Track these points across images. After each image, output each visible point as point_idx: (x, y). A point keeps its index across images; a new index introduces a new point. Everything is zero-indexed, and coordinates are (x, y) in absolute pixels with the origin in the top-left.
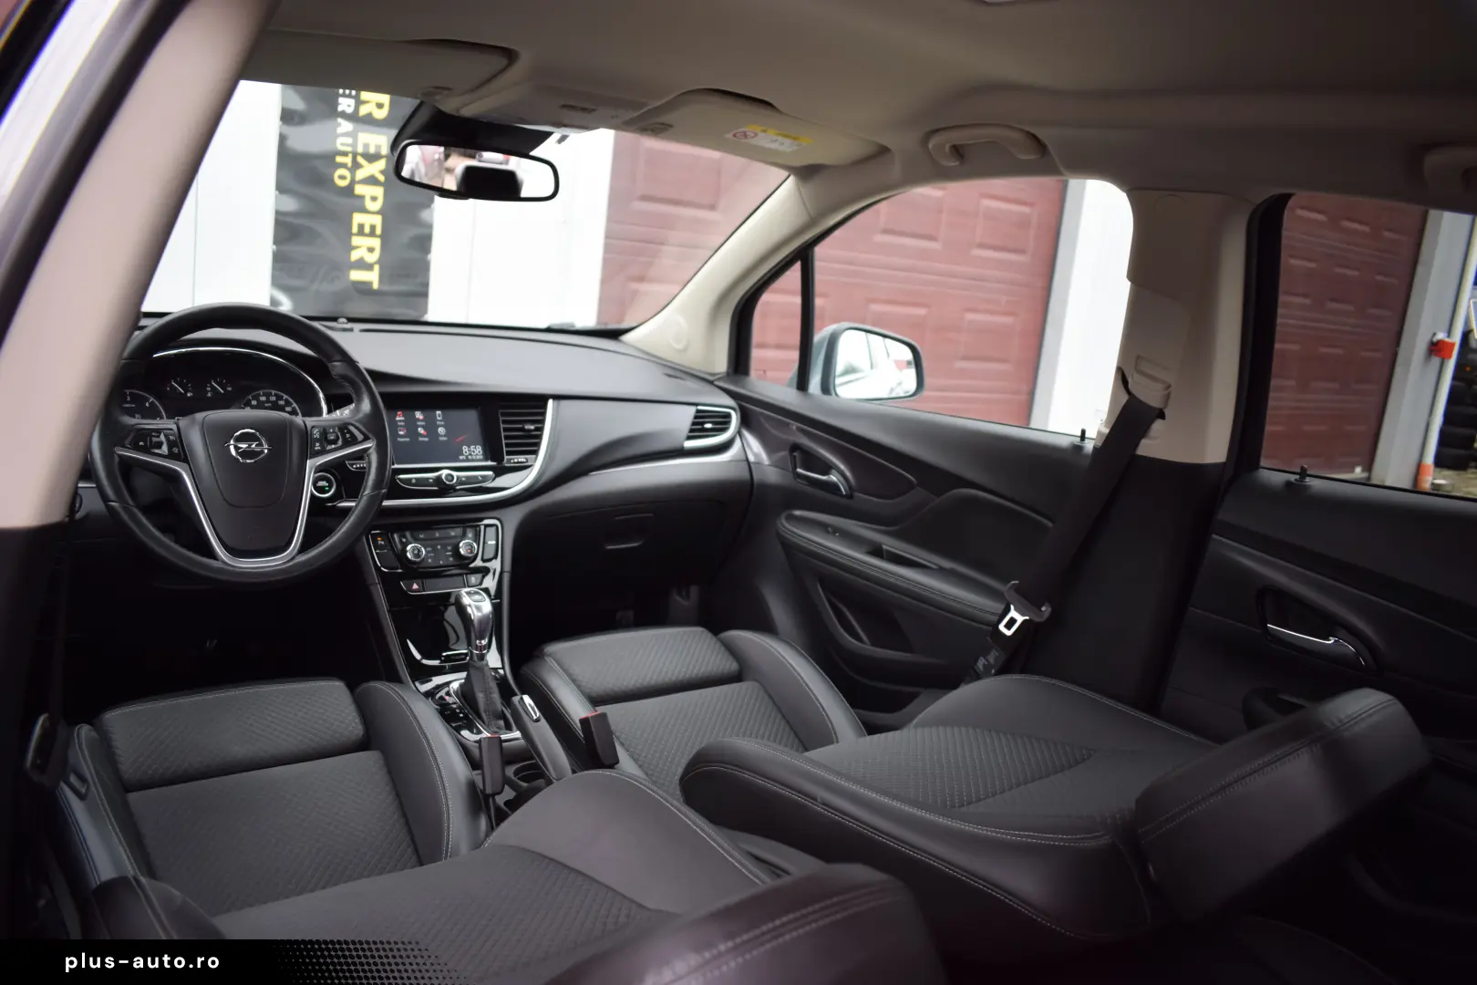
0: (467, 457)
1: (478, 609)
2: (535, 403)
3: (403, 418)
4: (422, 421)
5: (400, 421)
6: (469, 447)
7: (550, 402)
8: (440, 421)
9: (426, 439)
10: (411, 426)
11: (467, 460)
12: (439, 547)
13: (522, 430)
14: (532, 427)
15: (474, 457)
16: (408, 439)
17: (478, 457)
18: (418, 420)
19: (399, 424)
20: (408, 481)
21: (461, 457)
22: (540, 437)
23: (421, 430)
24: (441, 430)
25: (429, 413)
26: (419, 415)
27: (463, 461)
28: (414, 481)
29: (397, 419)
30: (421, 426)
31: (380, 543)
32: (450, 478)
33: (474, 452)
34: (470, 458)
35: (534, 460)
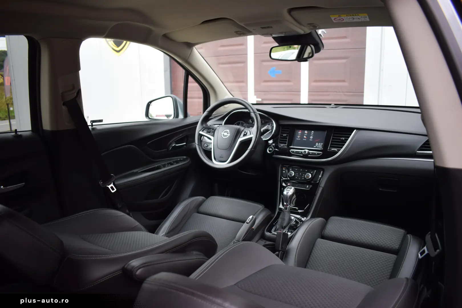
0: (316, 146)
1: (287, 193)
2: (349, 130)
3: (301, 133)
4: (306, 134)
5: (300, 133)
6: (318, 143)
7: (355, 130)
8: (312, 134)
9: (306, 140)
10: (302, 135)
13: (340, 139)
14: (344, 139)
15: (319, 147)
16: (300, 139)
17: (320, 147)
18: (305, 133)
19: (299, 134)
20: (293, 152)
21: (314, 146)
22: (345, 142)
23: (305, 137)
24: (311, 137)
25: (309, 132)
26: (306, 132)
27: (315, 148)
28: (295, 152)
29: (299, 133)
30: (305, 135)
31: (284, 169)
32: (305, 152)
33: (319, 145)
34: (317, 147)
35: (340, 150)
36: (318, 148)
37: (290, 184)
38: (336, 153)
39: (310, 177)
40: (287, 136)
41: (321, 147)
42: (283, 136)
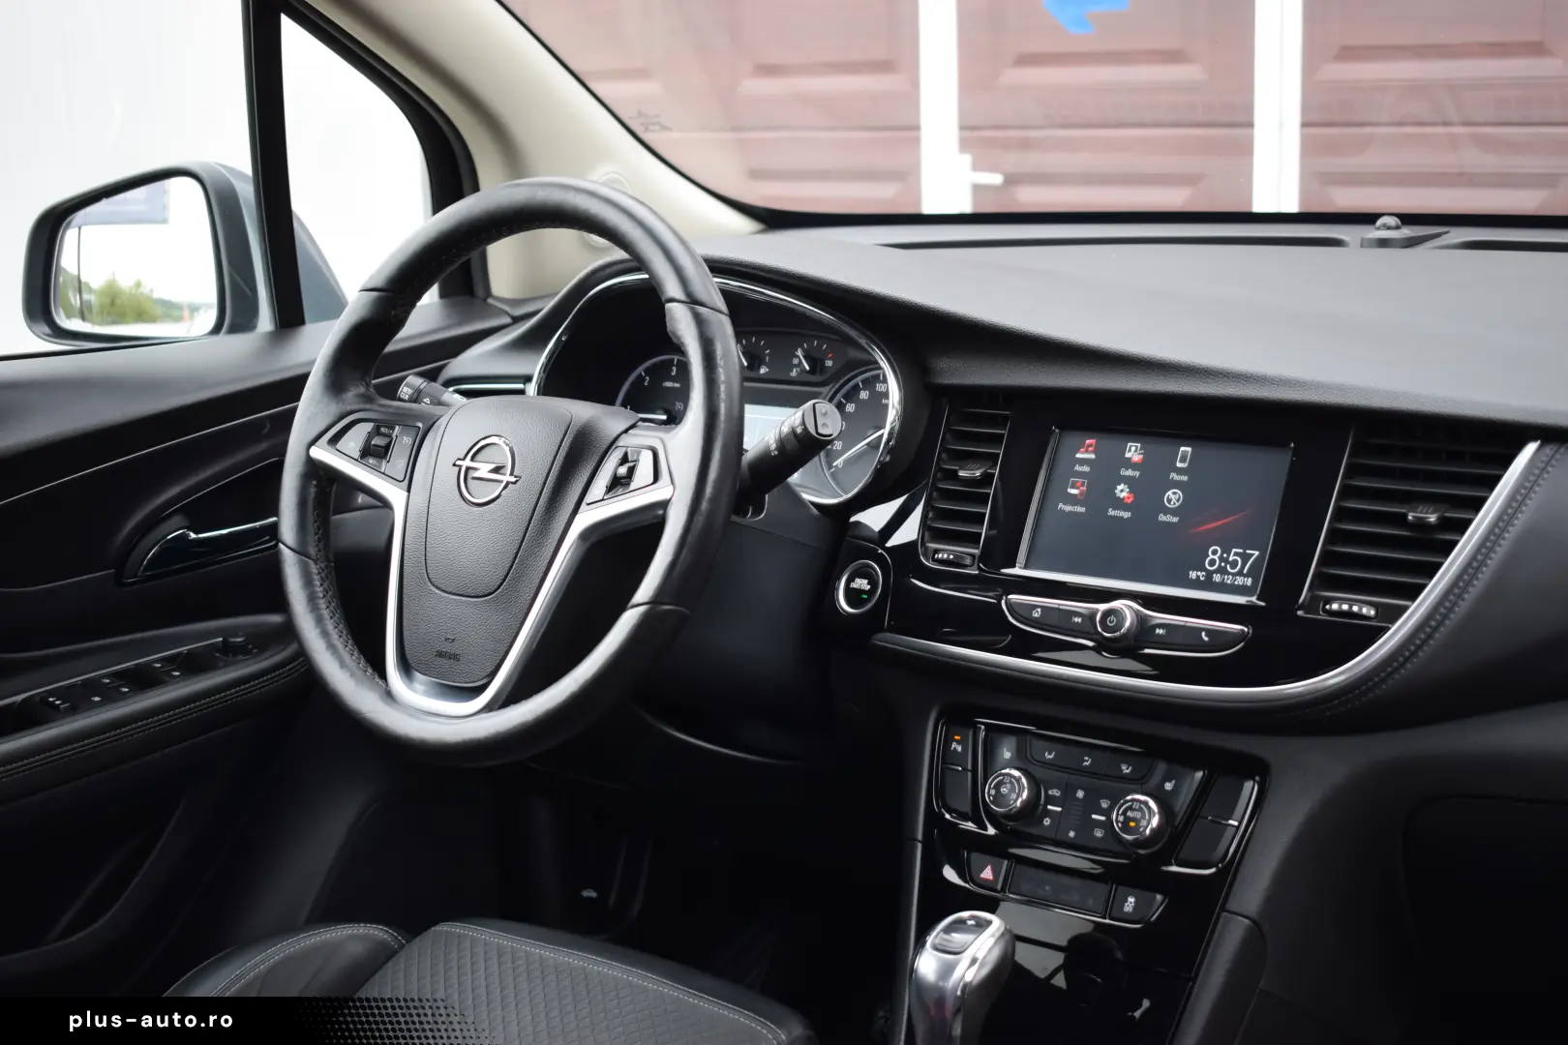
0: (1210, 574)
2: (1475, 448)
4: (1135, 466)
5: (1083, 462)
6: (1227, 549)
7: (1531, 447)
8: (1180, 471)
9: (1126, 515)
10: (1105, 474)
11: (1208, 584)
12: (1080, 794)
13: (1400, 520)
14: (1432, 518)
15: (1229, 580)
16: (1082, 510)
17: (1240, 580)
18: (1129, 463)
19: (1078, 468)
20: (1024, 612)
21: (1193, 575)
22: (1447, 549)
23: (1122, 491)
24: (1173, 497)
25: (1160, 448)
26: (1134, 452)
27: (1196, 585)
28: (1037, 614)
30: (1127, 480)
31: (954, 745)
32: (1112, 621)
33: (1234, 564)
34: (1217, 578)
35: (1394, 614)
36: (1222, 588)
37: (996, 872)
38: (1369, 634)
39: (1155, 821)
40: (987, 479)
41: (1249, 582)
42: (952, 476)
